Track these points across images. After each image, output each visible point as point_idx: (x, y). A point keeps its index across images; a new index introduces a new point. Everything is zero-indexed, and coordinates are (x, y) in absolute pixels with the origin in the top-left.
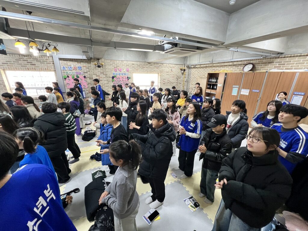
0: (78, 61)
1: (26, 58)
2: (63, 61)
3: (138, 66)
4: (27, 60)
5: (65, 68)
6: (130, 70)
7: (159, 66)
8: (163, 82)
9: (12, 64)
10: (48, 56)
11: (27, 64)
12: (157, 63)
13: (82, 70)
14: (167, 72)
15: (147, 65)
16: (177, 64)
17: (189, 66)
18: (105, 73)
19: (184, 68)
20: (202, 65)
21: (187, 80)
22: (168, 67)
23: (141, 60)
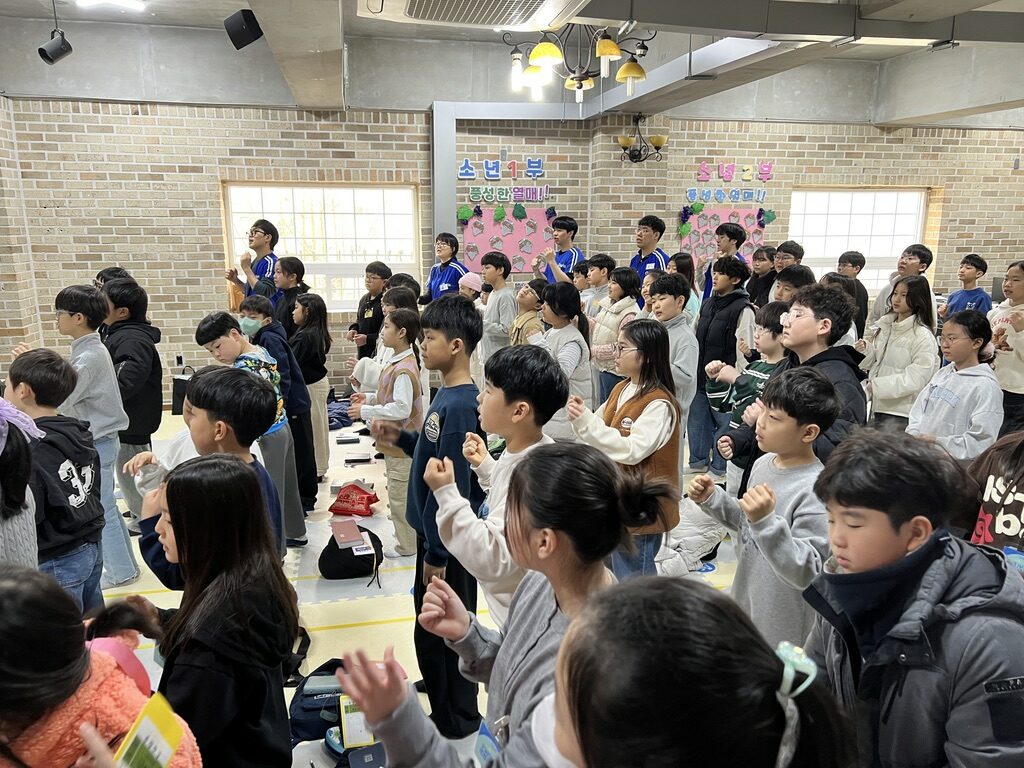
0: (532, 133)
1: (323, 127)
2: (467, 135)
3: (822, 147)
4: (326, 136)
5: (472, 169)
6: (777, 169)
7: (945, 142)
8: (960, 236)
9: (267, 155)
10: (411, 113)
11: (322, 155)
12: (933, 129)
13: (545, 178)
14: (987, 179)
15: (871, 140)
18: (662, 190)
22: (996, 151)
23: (844, 115)
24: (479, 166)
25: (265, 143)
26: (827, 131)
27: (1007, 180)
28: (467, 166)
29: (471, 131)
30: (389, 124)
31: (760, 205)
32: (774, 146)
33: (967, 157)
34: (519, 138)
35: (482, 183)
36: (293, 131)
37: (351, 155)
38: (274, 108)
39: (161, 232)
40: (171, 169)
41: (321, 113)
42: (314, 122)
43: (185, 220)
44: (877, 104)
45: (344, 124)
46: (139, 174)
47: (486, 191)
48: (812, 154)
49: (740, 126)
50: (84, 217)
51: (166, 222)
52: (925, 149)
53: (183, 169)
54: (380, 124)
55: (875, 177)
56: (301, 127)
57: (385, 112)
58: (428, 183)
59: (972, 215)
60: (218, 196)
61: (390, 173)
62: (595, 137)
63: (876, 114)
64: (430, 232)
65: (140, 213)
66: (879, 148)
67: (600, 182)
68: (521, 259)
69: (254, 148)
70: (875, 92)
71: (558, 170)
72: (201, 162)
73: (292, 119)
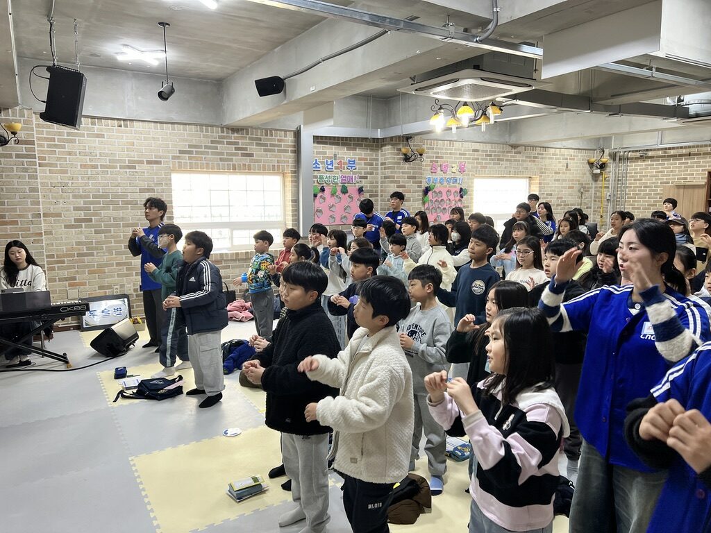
0: (350, 145)
1: (235, 138)
2: (316, 145)
3: (487, 155)
4: (238, 143)
5: (319, 165)
7: (538, 154)
9: (202, 154)
10: (285, 131)
11: (235, 155)
12: (533, 147)
13: (357, 170)
14: (556, 173)
15: (508, 152)
16: (581, 149)
17: (618, 155)
18: (419, 178)
19: (604, 160)
20: (674, 148)
21: (614, 195)
22: (558, 159)
23: (496, 139)
24: (323, 163)
25: (200, 147)
26: (488, 147)
27: (564, 173)
28: (316, 163)
29: (318, 143)
30: (274, 137)
31: (460, 186)
32: (465, 154)
33: (547, 161)
34: (343, 147)
35: (324, 173)
36: (217, 139)
37: (251, 155)
40: (142, 162)
42: (230, 135)
44: (510, 136)
45: (248, 136)
46: (120, 166)
47: (327, 178)
48: (483, 159)
50: (81, 193)
51: (137, 196)
52: (530, 157)
53: (149, 162)
54: (269, 137)
56: (221, 137)
57: (271, 130)
58: (295, 172)
59: (551, 191)
60: (170, 180)
61: (274, 166)
62: (383, 148)
63: (510, 139)
64: (296, 201)
65: (120, 191)
66: (511, 156)
67: (388, 173)
68: (345, 217)
69: (194, 150)
70: (508, 128)
71: (363, 166)
72: (161, 158)
73: (218, 132)
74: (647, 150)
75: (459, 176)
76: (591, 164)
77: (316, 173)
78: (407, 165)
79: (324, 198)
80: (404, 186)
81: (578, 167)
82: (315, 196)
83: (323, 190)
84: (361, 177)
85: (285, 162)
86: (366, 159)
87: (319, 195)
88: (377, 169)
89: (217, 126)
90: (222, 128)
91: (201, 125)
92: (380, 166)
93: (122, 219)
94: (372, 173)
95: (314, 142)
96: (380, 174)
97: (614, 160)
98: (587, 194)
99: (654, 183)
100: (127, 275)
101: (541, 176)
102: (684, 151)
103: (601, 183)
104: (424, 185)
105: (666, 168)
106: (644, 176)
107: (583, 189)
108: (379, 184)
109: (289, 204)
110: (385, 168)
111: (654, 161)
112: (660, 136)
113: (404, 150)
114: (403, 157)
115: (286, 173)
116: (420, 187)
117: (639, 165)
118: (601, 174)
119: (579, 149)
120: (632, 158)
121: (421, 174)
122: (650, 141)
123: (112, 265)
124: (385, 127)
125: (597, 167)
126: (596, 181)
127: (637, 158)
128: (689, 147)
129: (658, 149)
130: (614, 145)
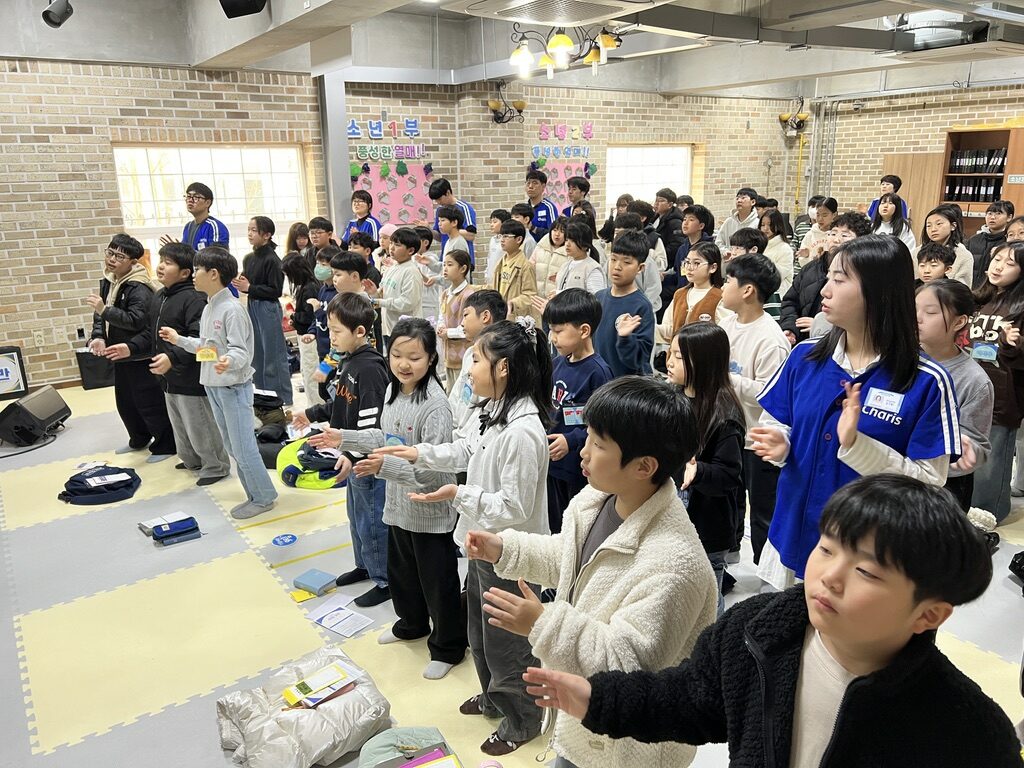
0: (407, 96)
1: (215, 87)
2: (353, 97)
3: (626, 111)
4: (219, 96)
5: (357, 129)
6: (597, 129)
8: (717, 181)
9: (160, 115)
10: (299, 74)
11: (217, 115)
12: (696, 96)
13: (420, 137)
14: (731, 137)
15: (658, 105)
16: (770, 99)
17: (823, 107)
18: (519, 148)
19: (802, 116)
20: (902, 96)
21: (816, 170)
22: (735, 114)
23: (639, 85)
24: (364, 126)
25: (157, 103)
26: (628, 98)
27: (743, 137)
28: (353, 126)
29: (355, 93)
30: (280, 85)
31: (585, 161)
32: (592, 109)
33: (719, 119)
34: (397, 100)
35: (368, 142)
36: (185, 90)
37: (244, 115)
38: (165, 67)
39: (51, 198)
40: (58, 130)
41: (213, 73)
42: (206, 83)
43: (76, 184)
44: (661, 76)
45: (236, 84)
46: (21, 137)
47: (372, 150)
48: (619, 117)
49: (568, 92)
51: (57, 187)
52: (692, 113)
53: (70, 130)
54: (271, 85)
55: (661, 136)
56: (194, 87)
57: (275, 73)
58: (319, 142)
59: (723, 165)
60: (111, 158)
61: (283, 133)
62: (461, 101)
63: (661, 85)
64: (324, 189)
65: (25, 178)
66: (663, 112)
67: (470, 140)
68: (405, 212)
69: (146, 108)
70: (659, 67)
71: (430, 130)
72: (89, 122)
73: (183, 78)
74: (865, 100)
75: (583, 144)
76: (784, 122)
77: (354, 143)
78: (499, 127)
79: (369, 183)
80: (496, 162)
81: (765, 128)
82: (354, 179)
83: (366, 169)
84: (428, 149)
85: (301, 125)
86: (435, 119)
87: (360, 179)
88: (453, 134)
89: (182, 68)
90: (192, 70)
91: (155, 66)
92: (457, 130)
93: (35, 225)
94: (445, 141)
95: (347, 92)
96: (458, 142)
97: (818, 115)
98: (777, 169)
99: (872, 150)
100: (53, 314)
101: (709, 142)
102: (917, 101)
103: (797, 152)
104: (528, 161)
105: (890, 127)
106: (858, 140)
107: (771, 163)
108: (458, 160)
109: (313, 193)
110: (466, 134)
111: (873, 116)
112: (883, 78)
113: (492, 104)
114: (493, 114)
115: (306, 144)
116: (521, 162)
117: (851, 124)
118: (798, 137)
119: (767, 99)
120: (842, 113)
121: (522, 141)
122: (868, 86)
123: (27, 299)
124: (463, 67)
125: (792, 127)
126: (791, 148)
127: (849, 112)
128: (925, 94)
129: (881, 98)
130: (819, 91)
